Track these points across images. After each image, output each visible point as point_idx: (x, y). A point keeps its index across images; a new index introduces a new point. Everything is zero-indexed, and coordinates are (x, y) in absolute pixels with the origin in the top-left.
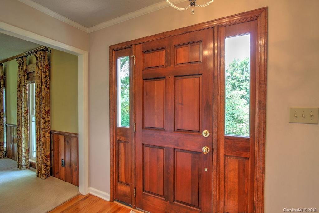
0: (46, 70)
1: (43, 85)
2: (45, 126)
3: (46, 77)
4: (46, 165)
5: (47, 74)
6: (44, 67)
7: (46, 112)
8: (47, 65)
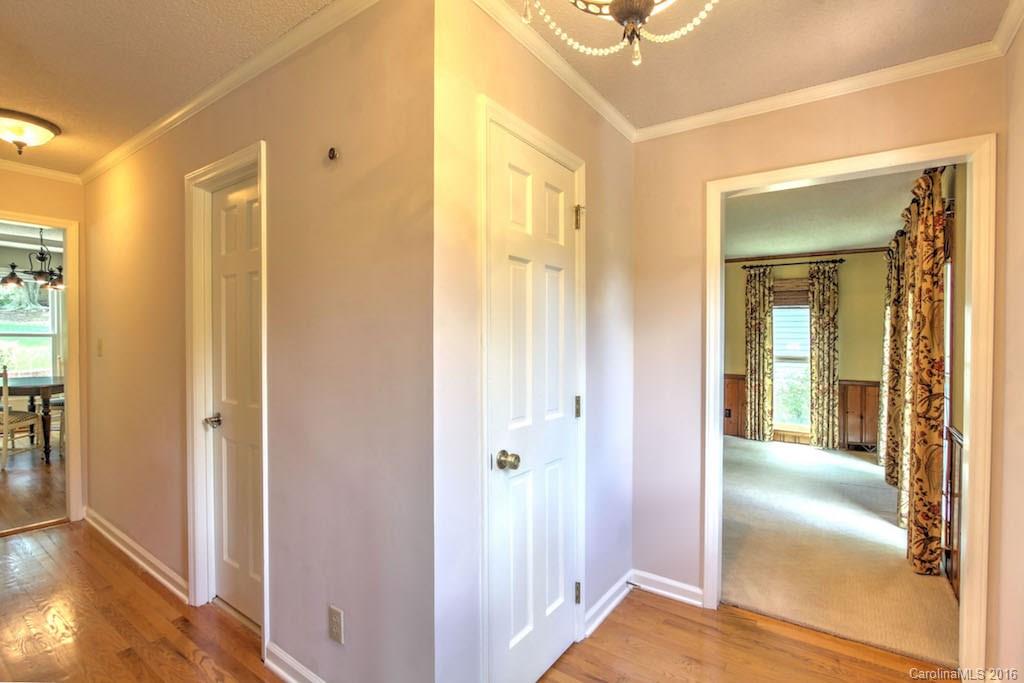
0: (935, 231)
1: (925, 280)
2: (928, 410)
3: (935, 253)
4: (926, 534)
5: (939, 243)
6: (930, 222)
7: (933, 367)
8: (939, 215)
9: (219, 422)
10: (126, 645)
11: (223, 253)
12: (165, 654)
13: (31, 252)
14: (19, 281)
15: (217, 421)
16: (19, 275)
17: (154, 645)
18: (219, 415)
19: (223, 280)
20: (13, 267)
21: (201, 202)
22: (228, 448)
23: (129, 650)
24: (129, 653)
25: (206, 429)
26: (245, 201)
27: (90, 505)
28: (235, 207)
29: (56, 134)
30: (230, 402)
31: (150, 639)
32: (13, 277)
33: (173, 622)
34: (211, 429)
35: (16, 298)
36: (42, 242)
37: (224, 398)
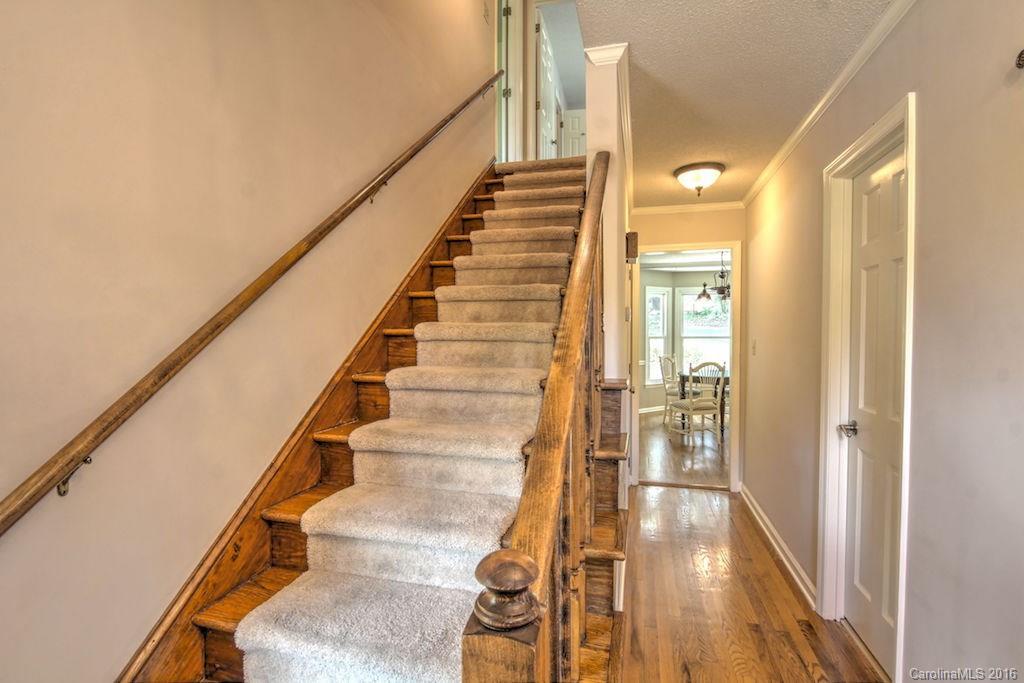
9: (855, 431)
10: (755, 620)
11: (865, 242)
12: (786, 650)
13: (715, 272)
14: (709, 297)
15: (852, 429)
16: (708, 291)
17: (778, 634)
18: (854, 424)
19: (864, 273)
20: (705, 286)
21: (840, 193)
22: (864, 460)
23: (757, 626)
24: (756, 628)
25: (840, 437)
26: (890, 177)
27: (744, 482)
28: (878, 186)
29: (722, 171)
30: (867, 410)
31: (776, 626)
32: (704, 293)
33: (799, 622)
34: (846, 440)
35: (714, 310)
36: (722, 264)
37: (861, 405)
